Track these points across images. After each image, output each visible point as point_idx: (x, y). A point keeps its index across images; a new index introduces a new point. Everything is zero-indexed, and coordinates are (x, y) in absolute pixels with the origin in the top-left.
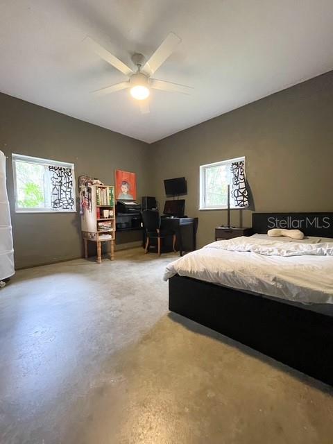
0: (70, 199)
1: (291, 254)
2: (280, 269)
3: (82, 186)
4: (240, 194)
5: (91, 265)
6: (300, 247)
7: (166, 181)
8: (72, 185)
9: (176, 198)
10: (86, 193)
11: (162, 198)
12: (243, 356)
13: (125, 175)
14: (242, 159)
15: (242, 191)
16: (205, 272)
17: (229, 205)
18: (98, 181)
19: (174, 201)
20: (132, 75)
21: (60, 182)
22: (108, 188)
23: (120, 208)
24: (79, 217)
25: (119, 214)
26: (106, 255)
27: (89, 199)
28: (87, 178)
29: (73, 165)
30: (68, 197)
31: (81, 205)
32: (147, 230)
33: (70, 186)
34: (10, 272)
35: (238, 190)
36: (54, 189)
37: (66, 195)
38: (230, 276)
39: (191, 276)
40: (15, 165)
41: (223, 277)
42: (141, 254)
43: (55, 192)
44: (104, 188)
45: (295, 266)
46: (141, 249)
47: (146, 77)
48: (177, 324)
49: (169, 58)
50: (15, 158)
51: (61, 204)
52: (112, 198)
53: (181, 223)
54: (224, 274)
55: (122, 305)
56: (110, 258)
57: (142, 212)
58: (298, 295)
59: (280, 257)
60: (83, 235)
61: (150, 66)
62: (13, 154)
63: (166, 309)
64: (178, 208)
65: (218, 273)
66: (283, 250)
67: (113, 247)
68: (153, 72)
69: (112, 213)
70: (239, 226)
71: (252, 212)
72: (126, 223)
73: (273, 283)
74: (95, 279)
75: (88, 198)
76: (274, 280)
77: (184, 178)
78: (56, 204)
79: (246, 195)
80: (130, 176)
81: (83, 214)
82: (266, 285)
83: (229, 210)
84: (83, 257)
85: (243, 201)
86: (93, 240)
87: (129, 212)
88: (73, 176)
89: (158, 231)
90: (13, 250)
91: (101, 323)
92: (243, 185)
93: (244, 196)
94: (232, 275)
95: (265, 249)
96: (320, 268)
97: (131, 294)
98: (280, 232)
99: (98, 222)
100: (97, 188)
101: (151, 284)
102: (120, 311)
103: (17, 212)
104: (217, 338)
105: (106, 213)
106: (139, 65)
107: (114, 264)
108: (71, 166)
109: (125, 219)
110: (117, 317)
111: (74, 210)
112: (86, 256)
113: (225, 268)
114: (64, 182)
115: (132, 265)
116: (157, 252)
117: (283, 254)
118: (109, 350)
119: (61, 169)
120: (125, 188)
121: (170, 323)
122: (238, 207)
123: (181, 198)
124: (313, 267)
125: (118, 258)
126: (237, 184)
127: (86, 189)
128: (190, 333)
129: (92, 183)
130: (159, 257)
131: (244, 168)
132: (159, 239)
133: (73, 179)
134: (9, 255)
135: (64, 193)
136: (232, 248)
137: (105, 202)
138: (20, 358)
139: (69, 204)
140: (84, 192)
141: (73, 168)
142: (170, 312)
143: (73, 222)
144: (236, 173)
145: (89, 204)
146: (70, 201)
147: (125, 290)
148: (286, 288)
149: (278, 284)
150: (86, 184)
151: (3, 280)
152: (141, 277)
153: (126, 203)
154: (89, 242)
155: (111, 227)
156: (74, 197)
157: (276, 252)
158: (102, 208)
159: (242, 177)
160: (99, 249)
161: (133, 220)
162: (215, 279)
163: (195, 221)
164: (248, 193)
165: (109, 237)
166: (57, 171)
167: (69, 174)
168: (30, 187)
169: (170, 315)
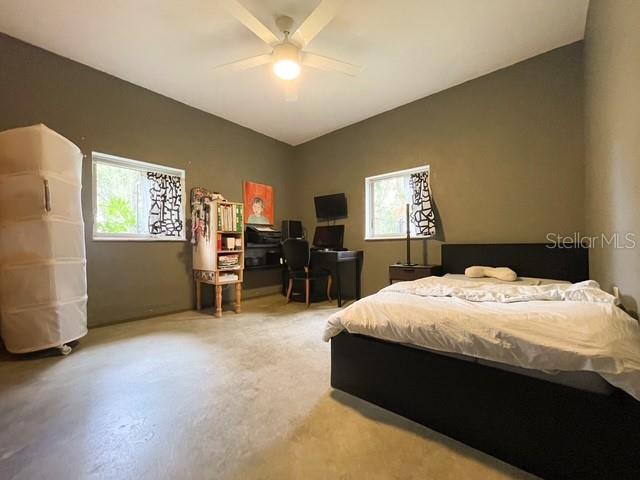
0: (177, 221)
1: (511, 299)
2: (506, 320)
3: (196, 203)
4: (423, 218)
5: (205, 321)
6: (520, 290)
7: (317, 200)
8: (180, 200)
9: (331, 223)
10: (202, 213)
11: (311, 223)
12: (454, 457)
13: (258, 189)
14: (426, 168)
15: (426, 213)
16: (389, 327)
17: (408, 232)
18: (220, 196)
19: (328, 227)
20: (277, 46)
21: (164, 196)
22: (234, 207)
23: (251, 235)
24: (189, 249)
25: (249, 245)
26: (228, 306)
27: (207, 222)
28: (204, 191)
29: (183, 172)
30: (175, 217)
31: (193, 230)
32: (289, 268)
33: (178, 202)
34: (80, 331)
35: (421, 212)
36: (153, 206)
37: (172, 215)
38: (428, 332)
39: (367, 334)
40: (95, 169)
41: (417, 334)
42: (280, 303)
43: (156, 210)
44: (228, 205)
45: (525, 315)
46: (280, 297)
47: (296, 49)
48: (346, 408)
49: (331, 22)
50: (97, 159)
51: (164, 228)
52: (240, 220)
53: (340, 259)
54: (420, 329)
55: (259, 380)
56: (234, 310)
57: (282, 243)
58: (536, 358)
59: (498, 303)
60: (195, 275)
61: (302, 33)
62: (94, 153)
63: (326, 386)
64: (335, 237)
65: (409, 328)
66: (499, 294)
67: (239, 294)
68: (306, 43)
69: (240, 242)
70: (422, 262)
71: (440, 243)
72: (258, 258)
73: (497, 342)
74: (213, 342)
75: (205, 220)
76: (499, 336)
77: (343, 195)
78: (156, 228)
79: (431, 218)
80: (266, 189)
81: (196, 244)
82: (487, 346)
83: (408, 239)
84: (194, 308)
85: (428, 227)
86: (210, 282)
87: (264, 242)
88: (183, 187)
89: (306, 270)
90: (86, 297)
91: (228, 409)
92: (427, 205)
93: (430, 221)
94: (431, 330)
95: (472, 292)
96: (565, 317)
97: (270, 362)
98: (482, 270)
99: (219, 255)
100: (219, 205)
101: (300, 348)
102: (257, 390)
103: (95, 239)
104: (410, 429)
105: (231, 242)
106: (287, 33)
107: (242, 319)
108: (180, 173)
109: (258, 253)
110: (252, 400)
111: (183, 237)
112: (199, 307)
113: (419, 320)
114: (169, 196)
115: (268, 320)
116: (305, 301)
117: (500, 299)
118: (244, 453)
119: (166, 177)
120: (257, 208)
121: (335, 407)
122: (421, 236)
123: (339, 222)
124: (554, 317)
125: (247, 310)
126: (418, 204)
127: (201, 208)
128: (368, 423)
129: (211, 199)
130: (308, 308)
131: (428, 180)
132: (307, 281)
133: (182, 192)
134: (80, 305)
135: (168, 213)
136: (423, 292)
137: (230, 227)
138: (96, 470)
139: (175, 229)
140: (198, 212)
141: (183, 176)
142: (332, 389)
143: (180, 255)
144: (418, 188)
145: (205, 229)
146: (177, 224)
147: (261, 357)
148: (518, 347)
149: (504, 343)
150: (202, 200)
151: (68, 344)
152: (285, 338)
153: (259, 229)
154: (204, 285)
155: (238, 263)
156: (183, 218)
157: (489, 296)
158: (225, 235)
159: (426, 194)
160: (219, 297)
161: (268, 254)
162: (405, 336)
163: (360, 255)
164: (435, 217)
165: (233, 278)
166: (159, 180)
167: (178, 185)
168: (117, 203)
169: (333, 395)
